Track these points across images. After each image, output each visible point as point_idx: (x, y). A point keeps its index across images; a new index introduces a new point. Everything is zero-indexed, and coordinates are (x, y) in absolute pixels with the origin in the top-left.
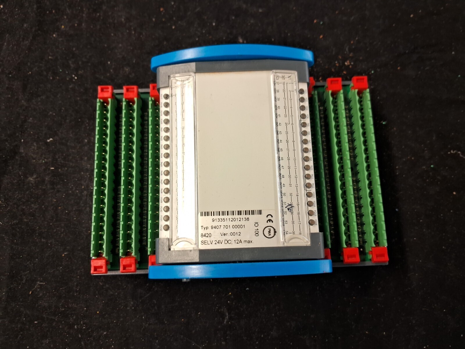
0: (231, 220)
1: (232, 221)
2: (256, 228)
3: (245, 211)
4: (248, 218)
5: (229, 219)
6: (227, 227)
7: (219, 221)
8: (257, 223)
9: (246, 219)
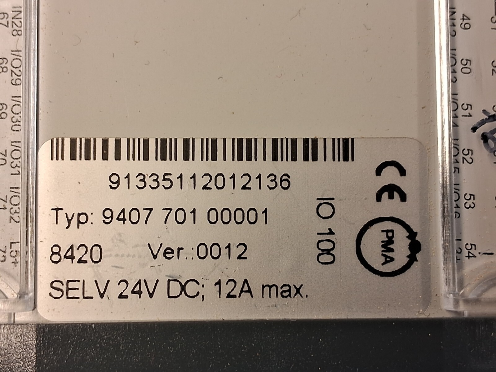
0: (201, 182)
1: (205, 187)
2: (324, 226)
3: (275, 141)
4: (286, 178)
5: (194, 177)
6: (180, 218)
7: (142, 184)
8: (327, 201)
9: (278, 180)
